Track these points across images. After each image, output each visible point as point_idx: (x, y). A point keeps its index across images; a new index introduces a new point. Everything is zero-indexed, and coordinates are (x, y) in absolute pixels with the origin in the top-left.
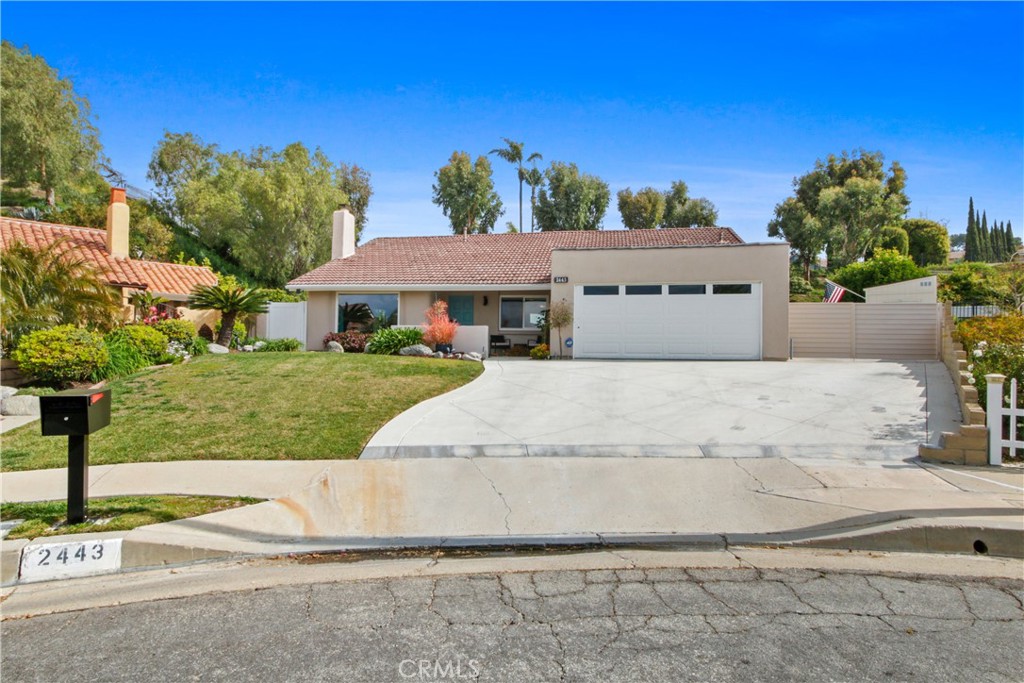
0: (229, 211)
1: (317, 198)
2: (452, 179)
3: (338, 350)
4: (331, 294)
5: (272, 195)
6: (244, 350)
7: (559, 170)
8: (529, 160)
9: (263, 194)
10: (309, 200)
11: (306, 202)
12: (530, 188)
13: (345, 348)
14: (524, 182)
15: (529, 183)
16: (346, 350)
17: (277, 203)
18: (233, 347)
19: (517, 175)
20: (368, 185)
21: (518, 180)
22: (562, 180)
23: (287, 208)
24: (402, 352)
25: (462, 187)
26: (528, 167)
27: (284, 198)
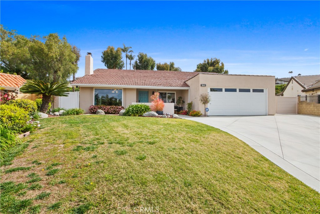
0: (24, 56)
1: (65, 54)
2: (109, 54)
3: (102, 114)
4: (91, 88)
5: (46, 50)
6: (55, 115)
7: (142, 55)
8: (129, 52)
9: (42, 50)
10: (62, 54)
11: (60, 55)
12: (130, 60)
13: (105, 112)
14: (128, 59)
15: (129, 59)
16: (106, 113)
17: (48, 54)
18: (49, 113)
19: (125, 56)
20: (79, 53)
21: (126, 58)
22: (143, 58)
23: (52, 56)
24: (144, 114)
25: (113, 57)
26: (129, 54)
27: (51, 52)
